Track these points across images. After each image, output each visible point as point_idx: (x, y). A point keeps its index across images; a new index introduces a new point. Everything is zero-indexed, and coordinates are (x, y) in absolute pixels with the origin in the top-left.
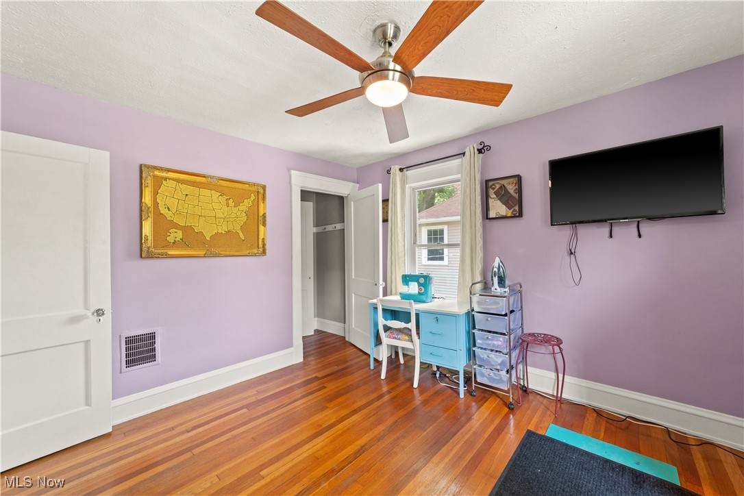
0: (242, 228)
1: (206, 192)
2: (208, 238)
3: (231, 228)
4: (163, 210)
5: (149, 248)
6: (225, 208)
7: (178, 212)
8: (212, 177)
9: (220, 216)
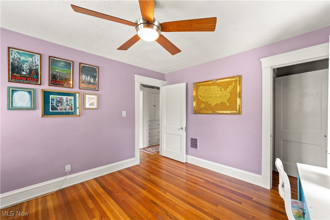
0: (228, 101)
1: (212, 87)
2: (213, 106)
3: (223, 101)
4: (199, 97)
5: (195, 110)
6: (220, 92)
7: (203, 97)
8: (214, 80)
9: (218, 96)
